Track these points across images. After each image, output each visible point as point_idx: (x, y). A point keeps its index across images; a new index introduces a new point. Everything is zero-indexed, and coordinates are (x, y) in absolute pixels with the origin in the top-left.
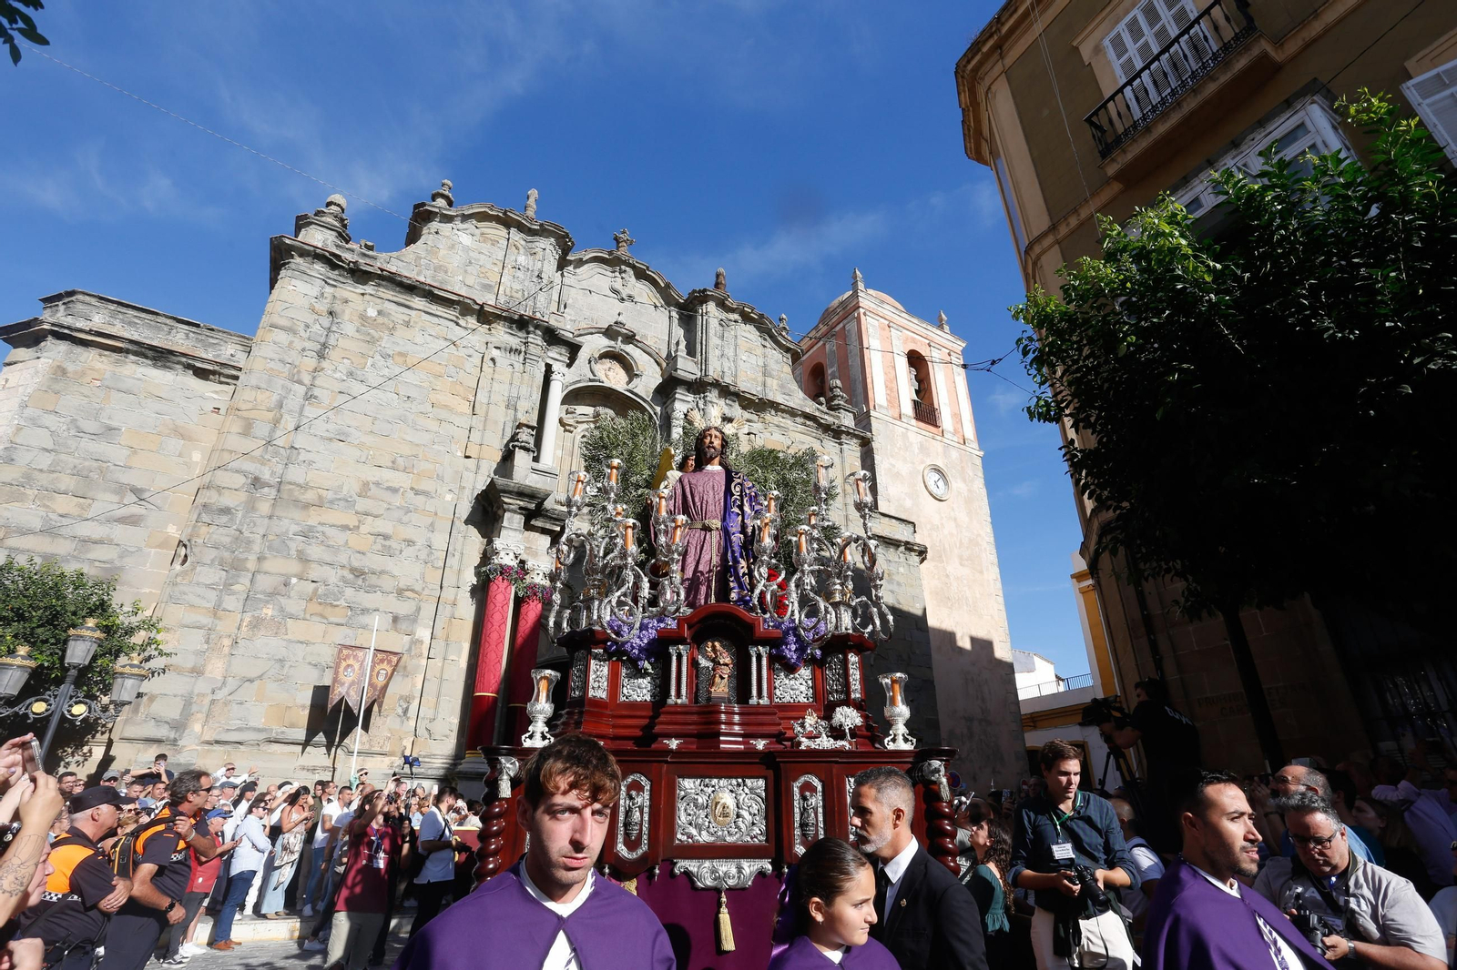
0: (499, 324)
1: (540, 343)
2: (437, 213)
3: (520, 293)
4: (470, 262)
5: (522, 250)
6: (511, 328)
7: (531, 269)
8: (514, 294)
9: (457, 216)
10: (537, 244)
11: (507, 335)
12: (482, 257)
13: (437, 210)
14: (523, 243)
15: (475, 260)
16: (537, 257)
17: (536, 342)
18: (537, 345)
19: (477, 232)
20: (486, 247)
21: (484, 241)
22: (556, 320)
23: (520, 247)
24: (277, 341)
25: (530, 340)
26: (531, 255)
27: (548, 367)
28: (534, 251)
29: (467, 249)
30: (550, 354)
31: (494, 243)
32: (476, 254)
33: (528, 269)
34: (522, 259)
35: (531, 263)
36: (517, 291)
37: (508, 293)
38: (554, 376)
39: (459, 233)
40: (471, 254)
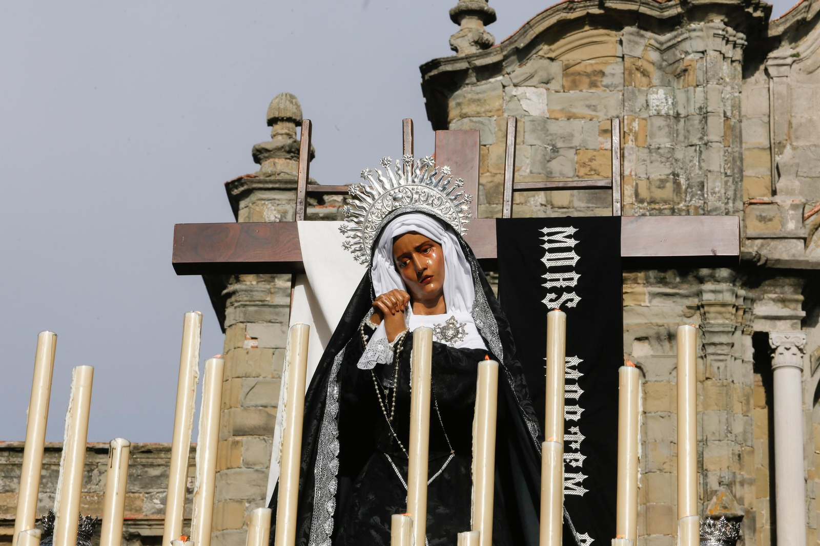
0: (635, 281)
1: (728, 298)
2: (467, 69)
3: (670, 185)
4: (555, 150)
5: (656, 76)
6: (663, 282)
7: (683, 113)
8: (659, 194)
9: (506, 58)
10: (686, 46)
11: (657, 301)
12: (577, 124)
13: (463, 65)
14: (654, 56)
15: (563, 138)
16: (691, 78)
17: (720, 298)
18: (724, 305)
19: (556, 67)
20: (578, 98)
21: (575, 85)
22: (762, 219)
23: (651, 69)
24: (250, 459)
25: (707, 297)
26: (678, 76)
27: (761, 342)
28: (682, 66)
29: (542, 124)
30: (761, 309)
31: (595, 78)
32: (563, 122)
33: (677, 116)
34: (659, 98)
35: (681, 96)
36: (662, 184)
37: (644, 193)
38: (777, 360)
39: (519, 91)
40: (553, 127)
